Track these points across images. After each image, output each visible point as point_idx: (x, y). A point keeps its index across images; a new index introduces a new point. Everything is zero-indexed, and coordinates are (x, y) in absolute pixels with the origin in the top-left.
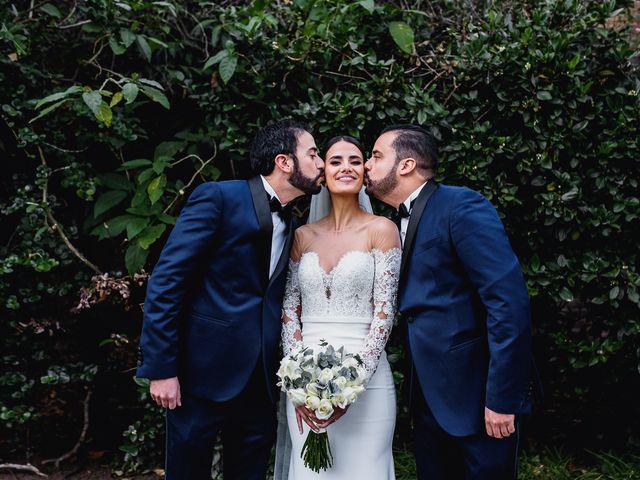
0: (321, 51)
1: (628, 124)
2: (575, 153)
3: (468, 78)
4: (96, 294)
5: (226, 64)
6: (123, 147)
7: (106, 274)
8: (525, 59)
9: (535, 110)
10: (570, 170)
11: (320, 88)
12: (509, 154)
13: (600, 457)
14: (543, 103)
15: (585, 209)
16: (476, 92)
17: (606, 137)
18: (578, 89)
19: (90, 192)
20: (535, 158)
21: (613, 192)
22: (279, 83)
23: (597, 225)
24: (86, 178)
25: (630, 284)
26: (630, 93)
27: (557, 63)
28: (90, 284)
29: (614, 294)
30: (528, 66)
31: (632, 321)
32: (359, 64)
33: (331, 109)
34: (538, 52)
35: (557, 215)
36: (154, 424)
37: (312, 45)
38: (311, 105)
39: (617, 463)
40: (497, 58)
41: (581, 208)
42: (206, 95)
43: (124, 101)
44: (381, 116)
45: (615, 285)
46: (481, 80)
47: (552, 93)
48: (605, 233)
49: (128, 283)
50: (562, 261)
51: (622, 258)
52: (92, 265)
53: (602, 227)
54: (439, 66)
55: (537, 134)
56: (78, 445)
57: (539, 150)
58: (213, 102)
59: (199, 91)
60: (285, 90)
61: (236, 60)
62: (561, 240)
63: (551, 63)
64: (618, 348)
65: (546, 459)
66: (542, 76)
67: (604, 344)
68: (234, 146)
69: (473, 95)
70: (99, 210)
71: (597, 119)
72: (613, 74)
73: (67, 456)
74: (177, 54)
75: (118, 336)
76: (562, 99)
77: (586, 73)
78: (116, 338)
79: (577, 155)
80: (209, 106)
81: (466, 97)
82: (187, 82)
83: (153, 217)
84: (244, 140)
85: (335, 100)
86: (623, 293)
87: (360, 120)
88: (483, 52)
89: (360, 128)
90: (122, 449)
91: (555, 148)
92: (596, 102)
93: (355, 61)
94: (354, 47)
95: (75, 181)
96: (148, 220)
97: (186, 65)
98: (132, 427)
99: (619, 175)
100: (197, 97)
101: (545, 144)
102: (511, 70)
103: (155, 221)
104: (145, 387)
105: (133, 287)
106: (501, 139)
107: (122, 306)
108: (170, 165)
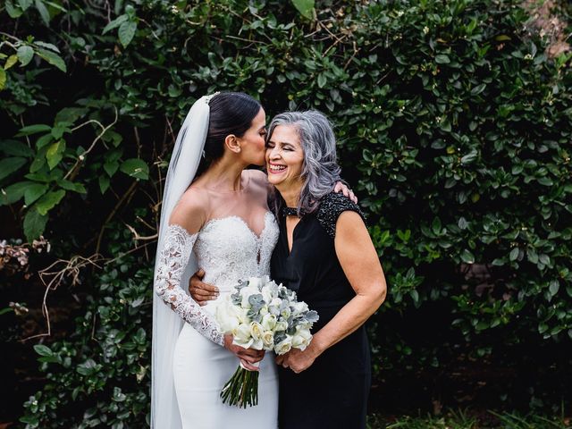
0: (221, 15)
1: (525, 87)
2: (474, 117)
3: (367, 43)
5: (126, 28)
6: (23, 114)
7: (4, 241)
8: (423, 23)
9: (434, 73)
10: (469, 133)
11: (220, 53)
12: (410, 118)
13: (504, 418)
14: (441, 66)
15: (484, 171)
16: (376, 56)
17: (504, 100)
18: (476, 53)
20: (435, 121)
21: (512, 154)
22: (180, 48)
23: (496, 187)
25: (529, 245)
26: (526, 57)
27: (455, 27)
29: (514, 255)
30: (426, 30)
31: (531, 282)
32: (259, 28)
33: (231, 73)
34: (436, 16)
35: (457, 178)
36: (56, 394)
37: (212, 10)
38: (211, 69)
39: (521, 424)
40: (396, 22)
41: (480, 171)
42: (106, 59)
43: (18, 63)
44: (281, 80)
45: (515, 247)
46: (380, 44)
47: (450, 56)
48: (505, 195)
49: (27, 250)
50: (463, 224)
51: (521, 220)
53: (501, 189)
54: (339, 31)
55: (436, 97)
57: (438, 114)
58: (112, 67)
59: (99, 56)
60: (186, 55)
61: (135, 24)
62: (462, 202)
63: (449, 27)
64: (519, 309)
65: (451, 421)
66: (440, 40)
67: (505, 305)
68: (131, 112)
69: (373, 59)
71: (495, 82)
72: (509, 39)
74: (81, 21)
75: (17, 305)
76: (460, 63)
77: (483, 38)
78: (15, 307)
79: (476, 118)
80: (109, 71)
81: (366, 61)
82: (87, 47)
83: (54, 183)
84: (144, 105)
85: (235, 64)
86: (523, 255)
87: (261, 83)
88: (382, 16)
89: (260, 91)
90: (22, 420)
91: (454, 111)
92: (494, 65)
93: (255, 25)
94: (254, 11)
96: (48, 186)
97: (89, 32)
98: (33, 398)
99: (517, 137)
100: (97, 62)
101: (444, 107)
102: (410, 34)
103: (55, 187)
104: (46, 357)
105: (32, 254)
106: (401, 102)
107: (23, 273)
108: (70, 131)
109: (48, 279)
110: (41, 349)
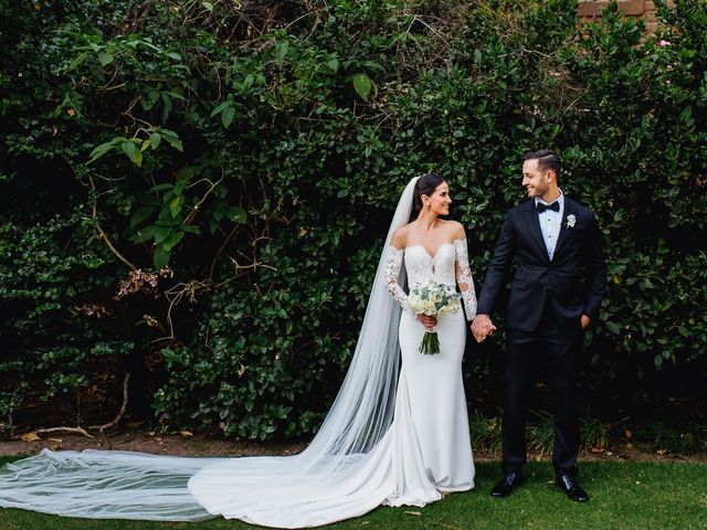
4: (133, 285)
5: (227, 111)
7: (140, 270)
8: (444, 107)
9: (453, 144)
10: (484, 187)
14: (458, 139)
16: (412, 131)
17: (508, 162)
19: (127, 209)
20: (457, 178)
22: (269, 123)
24: (125, 198)
28: (127, 278)
30: (446, 112)
34: (454, 102)
36: (178, 387)
38: (289, 142)
40: (425, 106)
43: (150, 147)
44: (340, 150)
49: (156, 276)
52: (129, 264)
55: (455, 161)
56: (119, 417)
57: (459, 173)
60: (274, 129)
61: (234, 110)
63: (463, 109)
68: (233, 173)
69: (410, 132)
70: (134, 222)
71: (501, 149)
73: (110, 424)
75: (150, 316)
76: (474, 135)
78: (148, 319)
79: (490, 176)
80: (216, 142)
82: (201, 122)
83: (175, 226)
84: (241, 168)
90: (152, 407)
93: (319, 111)
95: (117, 200)
96: (171, 229)
100: (207, 135)
103: (177, 229)
104: (171, 358)
105: (160, 279)
106: (431, 165)
107: (152, 295)
108: (187, 188)
109: (172, 297)
110: (167, 352)
